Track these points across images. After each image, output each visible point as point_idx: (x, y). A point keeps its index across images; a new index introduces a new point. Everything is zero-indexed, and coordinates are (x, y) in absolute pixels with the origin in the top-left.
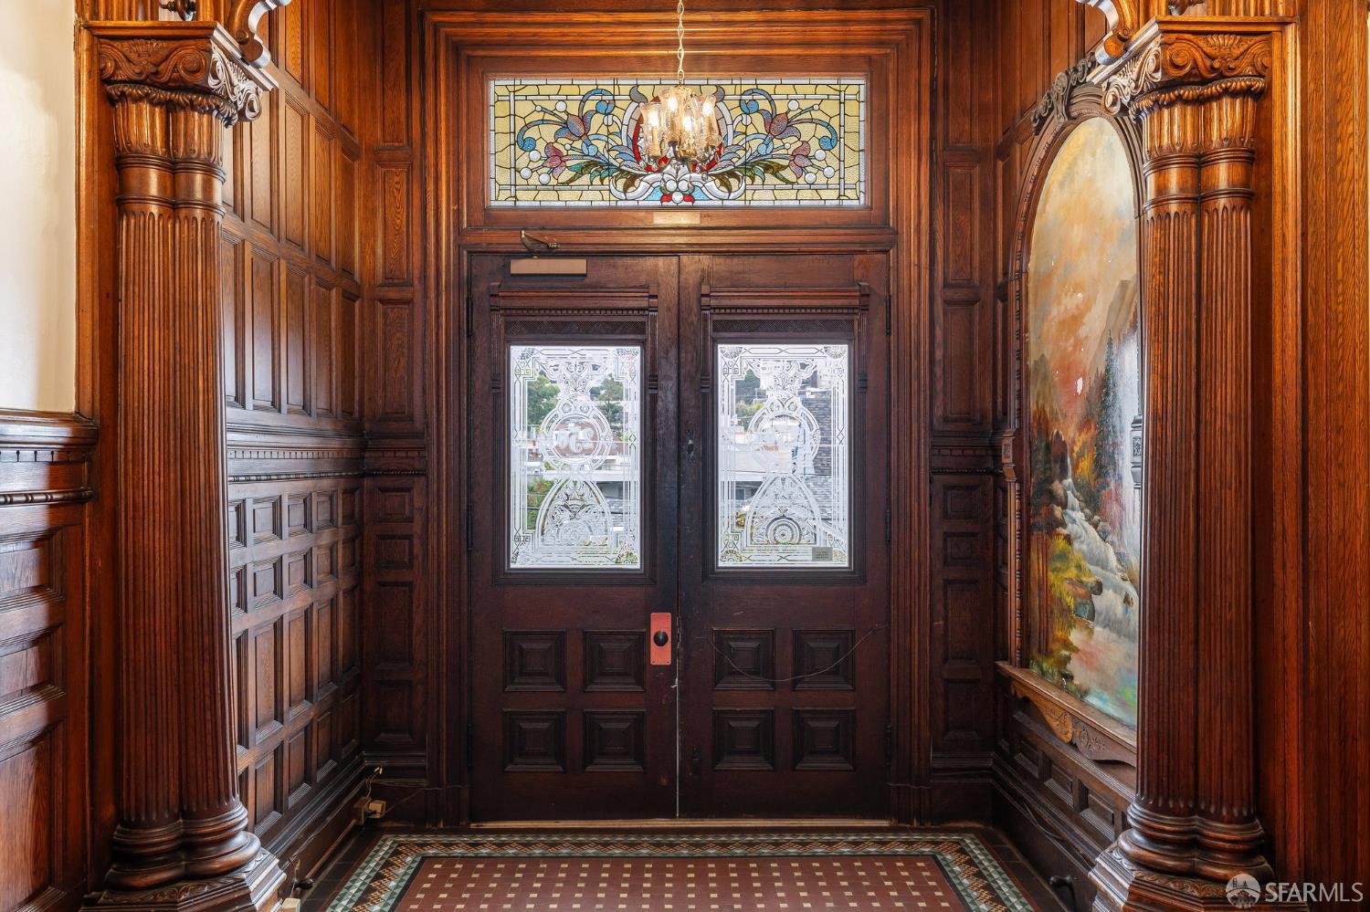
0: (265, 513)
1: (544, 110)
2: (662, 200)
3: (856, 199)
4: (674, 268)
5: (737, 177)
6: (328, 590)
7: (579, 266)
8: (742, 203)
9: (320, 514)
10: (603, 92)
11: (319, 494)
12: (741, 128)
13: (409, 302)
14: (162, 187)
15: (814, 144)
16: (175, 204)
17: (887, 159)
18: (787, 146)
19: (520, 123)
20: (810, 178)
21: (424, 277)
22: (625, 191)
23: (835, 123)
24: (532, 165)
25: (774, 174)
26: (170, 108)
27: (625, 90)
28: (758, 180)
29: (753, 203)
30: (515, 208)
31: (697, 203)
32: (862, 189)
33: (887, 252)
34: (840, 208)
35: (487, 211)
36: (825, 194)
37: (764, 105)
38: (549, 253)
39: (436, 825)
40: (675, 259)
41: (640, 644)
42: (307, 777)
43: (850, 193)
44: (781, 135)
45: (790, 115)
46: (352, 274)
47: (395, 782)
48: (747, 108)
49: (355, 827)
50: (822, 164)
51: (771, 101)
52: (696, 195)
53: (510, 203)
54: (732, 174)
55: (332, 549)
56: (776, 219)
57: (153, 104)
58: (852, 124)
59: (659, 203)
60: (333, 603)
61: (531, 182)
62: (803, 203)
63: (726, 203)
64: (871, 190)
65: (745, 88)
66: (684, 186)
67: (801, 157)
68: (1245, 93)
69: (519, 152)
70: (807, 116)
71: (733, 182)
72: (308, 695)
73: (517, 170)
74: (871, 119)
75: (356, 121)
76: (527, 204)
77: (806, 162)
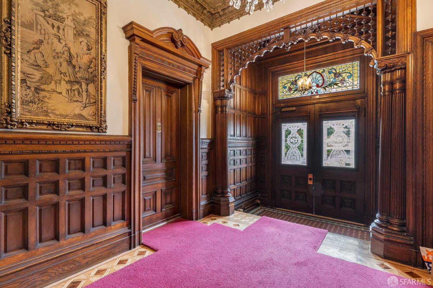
0: (238, 152)
1: (288, 81)
2: (311, 94)
3: (357, 88)
4: (314, 107)
5: (328, 87)
6: (250, 165)
7: (294, 108)
8: (329, 92)
9: (249, 152)
10: (299, 75)
11: (248, 150)
12: (328, 77)
13: (265, 118)
14: (221, 110)
15: (346, 78)
16: (222, 112)
17: (365, 78)
18: (339, 79)
19: (284, 84)
20: (345, 85)
21: (267, 113)
22: (304, 93)
23: (351, 72)
24: (286, 91)
25: (336, 85)
26: (221, 100)
27: (304, 74)
28: (332, 87)
29: (331, 92)
30: (283, 99)
31: (319, 94)
32: (359, 85)
33: (365, 98)
34: (352, 90)
35: (278, 100)
36: (348, 88)
37: (334, 71)
38: (288, 107)
39: (268, 206)
40: (314, 105)
41: (306, 179)
42: (246, 193)
43: (355, 87)
44: (338, 77)
45: (340, 73)
46: (256, 114)
47: (262, 198)
48: (330, 73)
49: (255, 204)
50: (348, 81)
51: (336, 70)
52: (318, 92)
53: (282, 98)
54: (326, 87)
55: (251, 158)
56: (337, 94)
57: (219, 100)
58: (356, 71)
59: (310, 95)
60: (251, 167)
61: (286, 94)
62: (343, 90)
63: (325, 93)
64: (360, 86)
65: (329, 69)
66: (316, 91)
67: (343, 81)
68: (401, 69)
69: (284, 89)
70: (344, 72)
71: (327, 88)
72: (246, 180)
73: (283, 92)
74: (360, 70)
75: (256, 89)
76: (285, 98)
77: (344, 81)
